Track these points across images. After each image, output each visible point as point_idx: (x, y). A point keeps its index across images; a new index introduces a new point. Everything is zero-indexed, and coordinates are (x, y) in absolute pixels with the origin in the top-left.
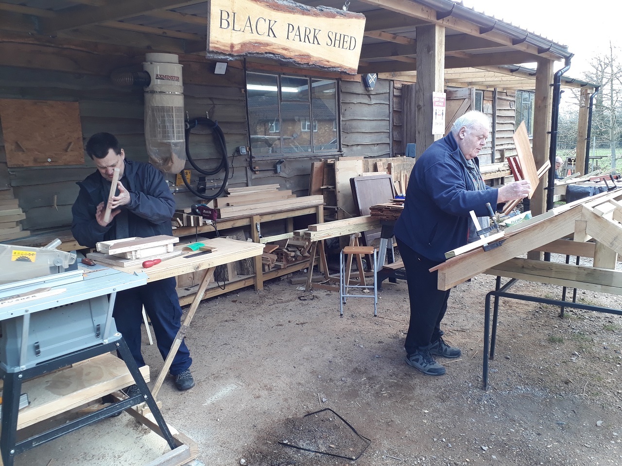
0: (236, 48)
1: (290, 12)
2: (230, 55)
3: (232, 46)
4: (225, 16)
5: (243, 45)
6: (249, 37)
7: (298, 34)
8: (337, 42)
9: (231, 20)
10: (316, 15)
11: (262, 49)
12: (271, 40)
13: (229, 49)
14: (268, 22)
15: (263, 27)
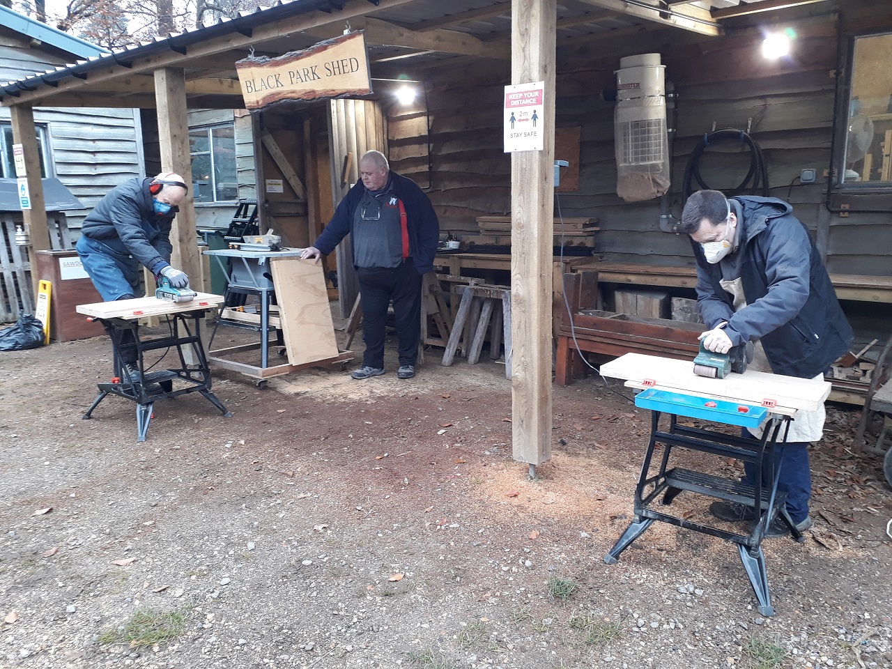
0: (260, 103)
1: (287, 63)
2: (258, 108)
3: (258, 102)
4: (248, 83)
5: (264, 99)
6: (265, 93)
7: (298, 77)
8: (337, 70)
9: (252, 85)
10: (309, 55)
11: (277, 98)
12: (280, 89)
13: (256, 105)
14: (274, 76)
15: (272, 82)
